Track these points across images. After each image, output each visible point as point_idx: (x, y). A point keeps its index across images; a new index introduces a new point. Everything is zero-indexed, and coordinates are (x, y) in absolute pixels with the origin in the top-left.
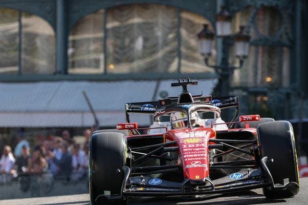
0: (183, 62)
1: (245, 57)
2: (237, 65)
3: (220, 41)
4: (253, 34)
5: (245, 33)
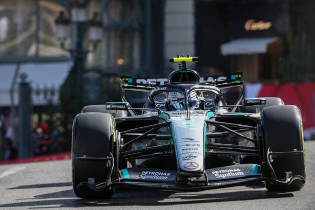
0: (41, 47)
1: (98, 41)
5: (98, 19)
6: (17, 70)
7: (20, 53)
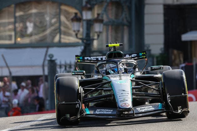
0: (62, 36)
1: (100, 32)
2: (96, 37)
3: (85, 23)
4: (105, 19)
5: (100, 18)
6: (47, 52)
7: (49, 40)
